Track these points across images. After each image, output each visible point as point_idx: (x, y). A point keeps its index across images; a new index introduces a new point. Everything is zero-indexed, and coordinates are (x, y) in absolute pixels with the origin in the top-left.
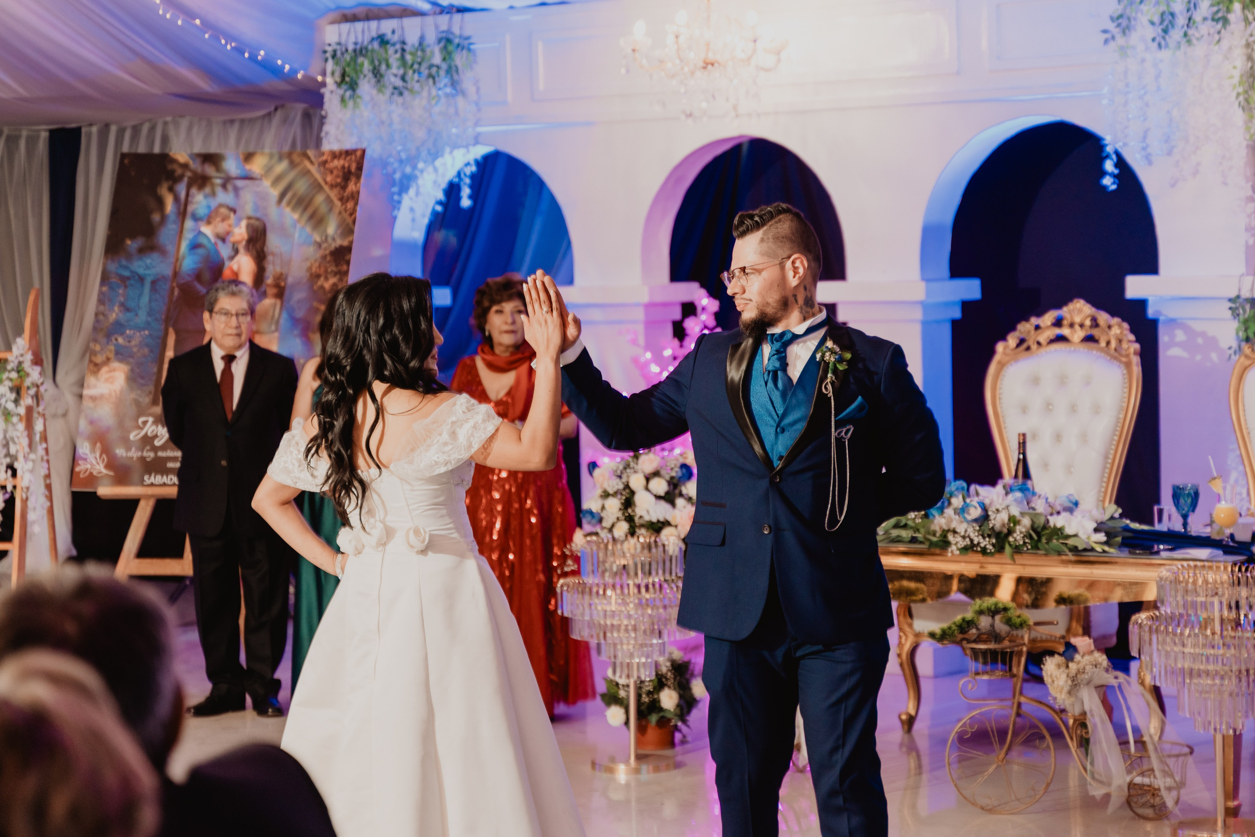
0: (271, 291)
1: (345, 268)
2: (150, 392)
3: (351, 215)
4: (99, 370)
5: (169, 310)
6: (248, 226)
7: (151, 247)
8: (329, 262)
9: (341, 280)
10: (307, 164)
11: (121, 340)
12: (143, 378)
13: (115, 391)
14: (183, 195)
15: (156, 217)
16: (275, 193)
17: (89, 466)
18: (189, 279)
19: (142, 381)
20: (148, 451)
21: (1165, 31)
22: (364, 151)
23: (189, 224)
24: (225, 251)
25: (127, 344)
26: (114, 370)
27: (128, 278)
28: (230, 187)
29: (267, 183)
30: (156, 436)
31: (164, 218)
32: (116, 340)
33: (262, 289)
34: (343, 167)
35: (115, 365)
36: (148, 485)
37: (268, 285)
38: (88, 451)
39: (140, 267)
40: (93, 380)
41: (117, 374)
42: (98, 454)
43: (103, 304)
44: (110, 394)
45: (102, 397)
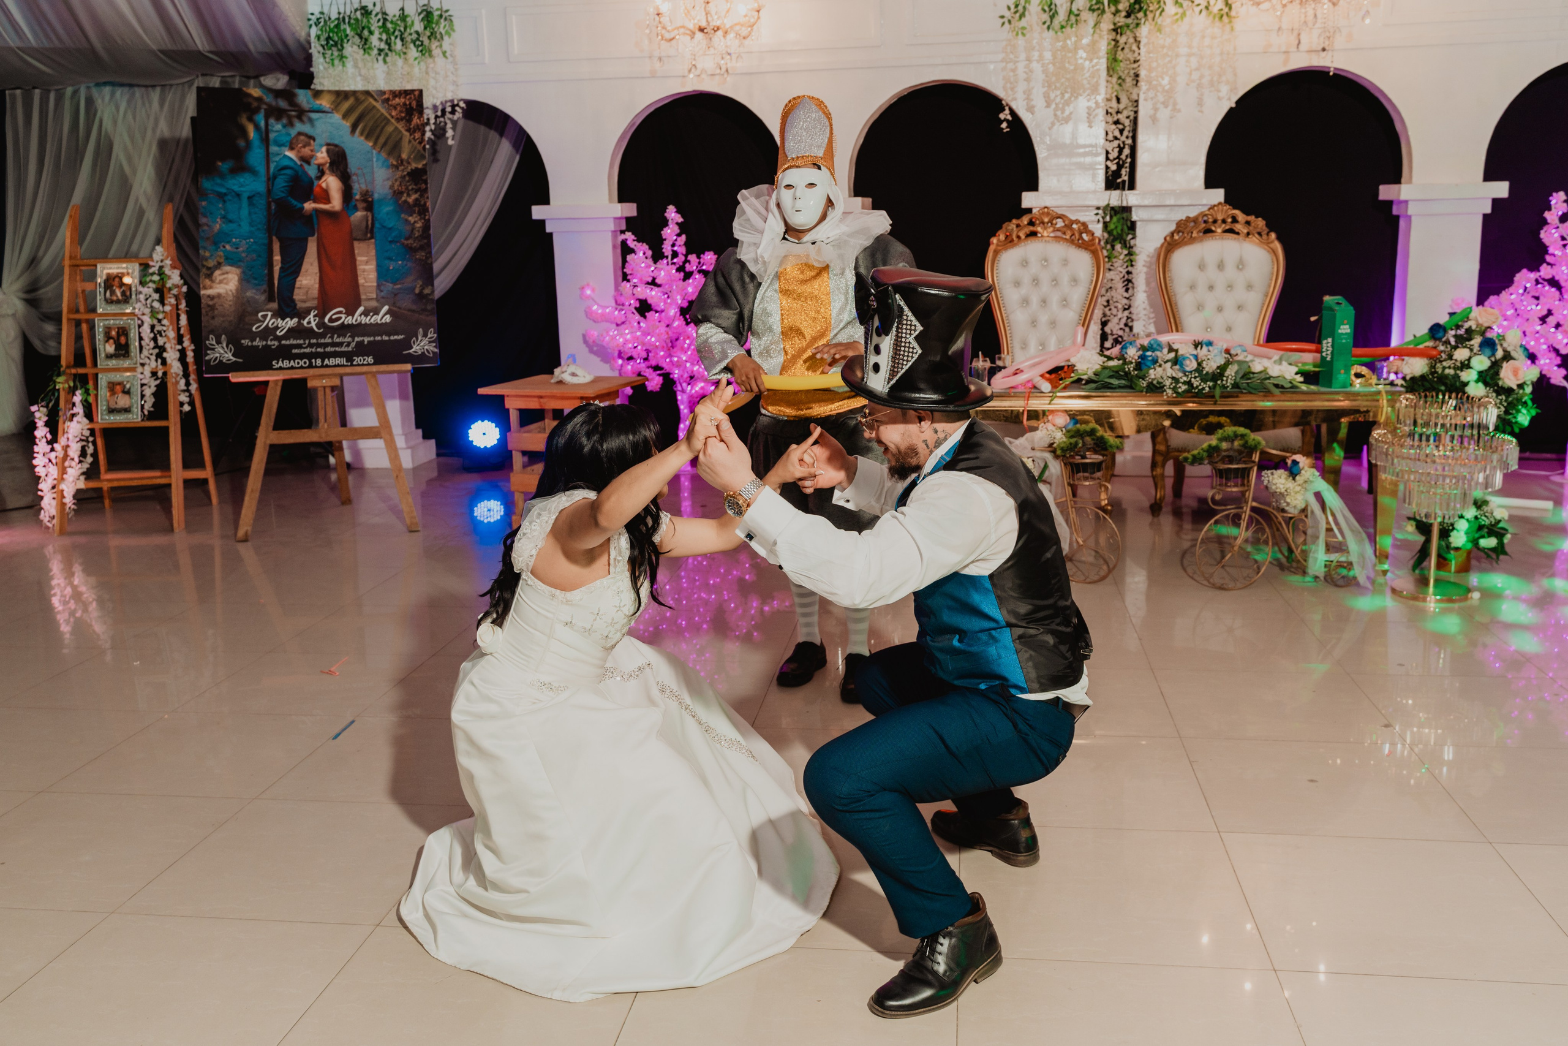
0: (361, 205)
1: (423, 186)
2: (265, 291)
3: (420, 143)
4: (212, 273)
5: (269, 221)
6: (328, 151)
7: (241, 167)
8: (408, 181)
9: (421, 196)
10: (371, 100)
11: (228, 247)
12: (255, 279)
13: (232, 290)
14: (262, 124)
15: (242, 143)
16: (347, 125)
17: (218, 355)
18: (283, 195)
19: (256, 282)
20: (271, 340)
21: (1052, 17)
22: (421, 91)
23: (273, 149)
24: (312, 171)
25: (235, 250)
26: (227, 273)
27: (225, 194)
28: (305, 119)
29: (337, 117)
30: (277, 328)
31: (248, 143)
32: (224, 247)
33: (353, 203)
34: (405, 104)
35: (228, 268)
36: (277, 369)
37: (357, 200)
38: (214, 343)
39: (234, 185)
40: (207, 282)
41: (230, 276)
42: (224, 345)
43: (206, 217)
44: (227, 293)
45: (219, 296)
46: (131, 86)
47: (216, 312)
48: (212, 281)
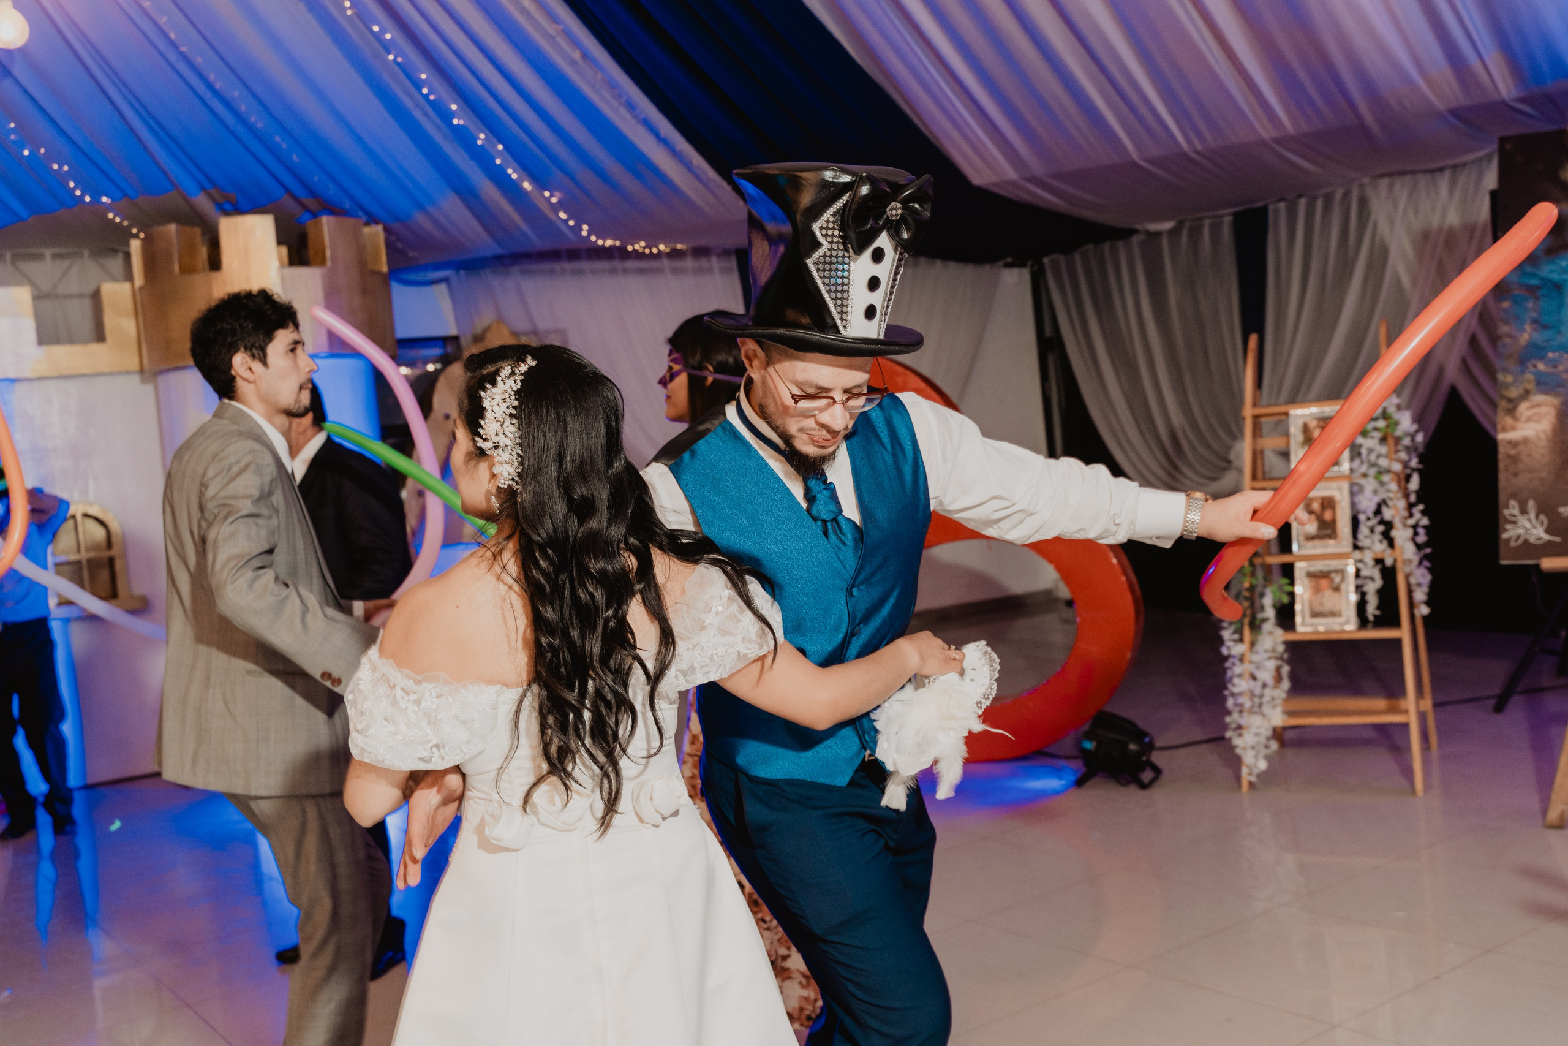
4: (1515, 408)
11: (1541, 366)
13: (1544, 432)
17: (1521, 531)
25: (1551, 370)
26: (1539, 405)
27: (1538, 288)
32: (1535, 366)
35: (1539, 398)
38: (1516, 512)
39: (1552, 271)
40: (1508, 421)
41: (1543, 410)
42: (1532, 515)
43: (1507, 323)
44: (1538, 436)
45: (1526, 441)
46: (1413, 172)
47: (1520, 466)
48: (1516, 419)
